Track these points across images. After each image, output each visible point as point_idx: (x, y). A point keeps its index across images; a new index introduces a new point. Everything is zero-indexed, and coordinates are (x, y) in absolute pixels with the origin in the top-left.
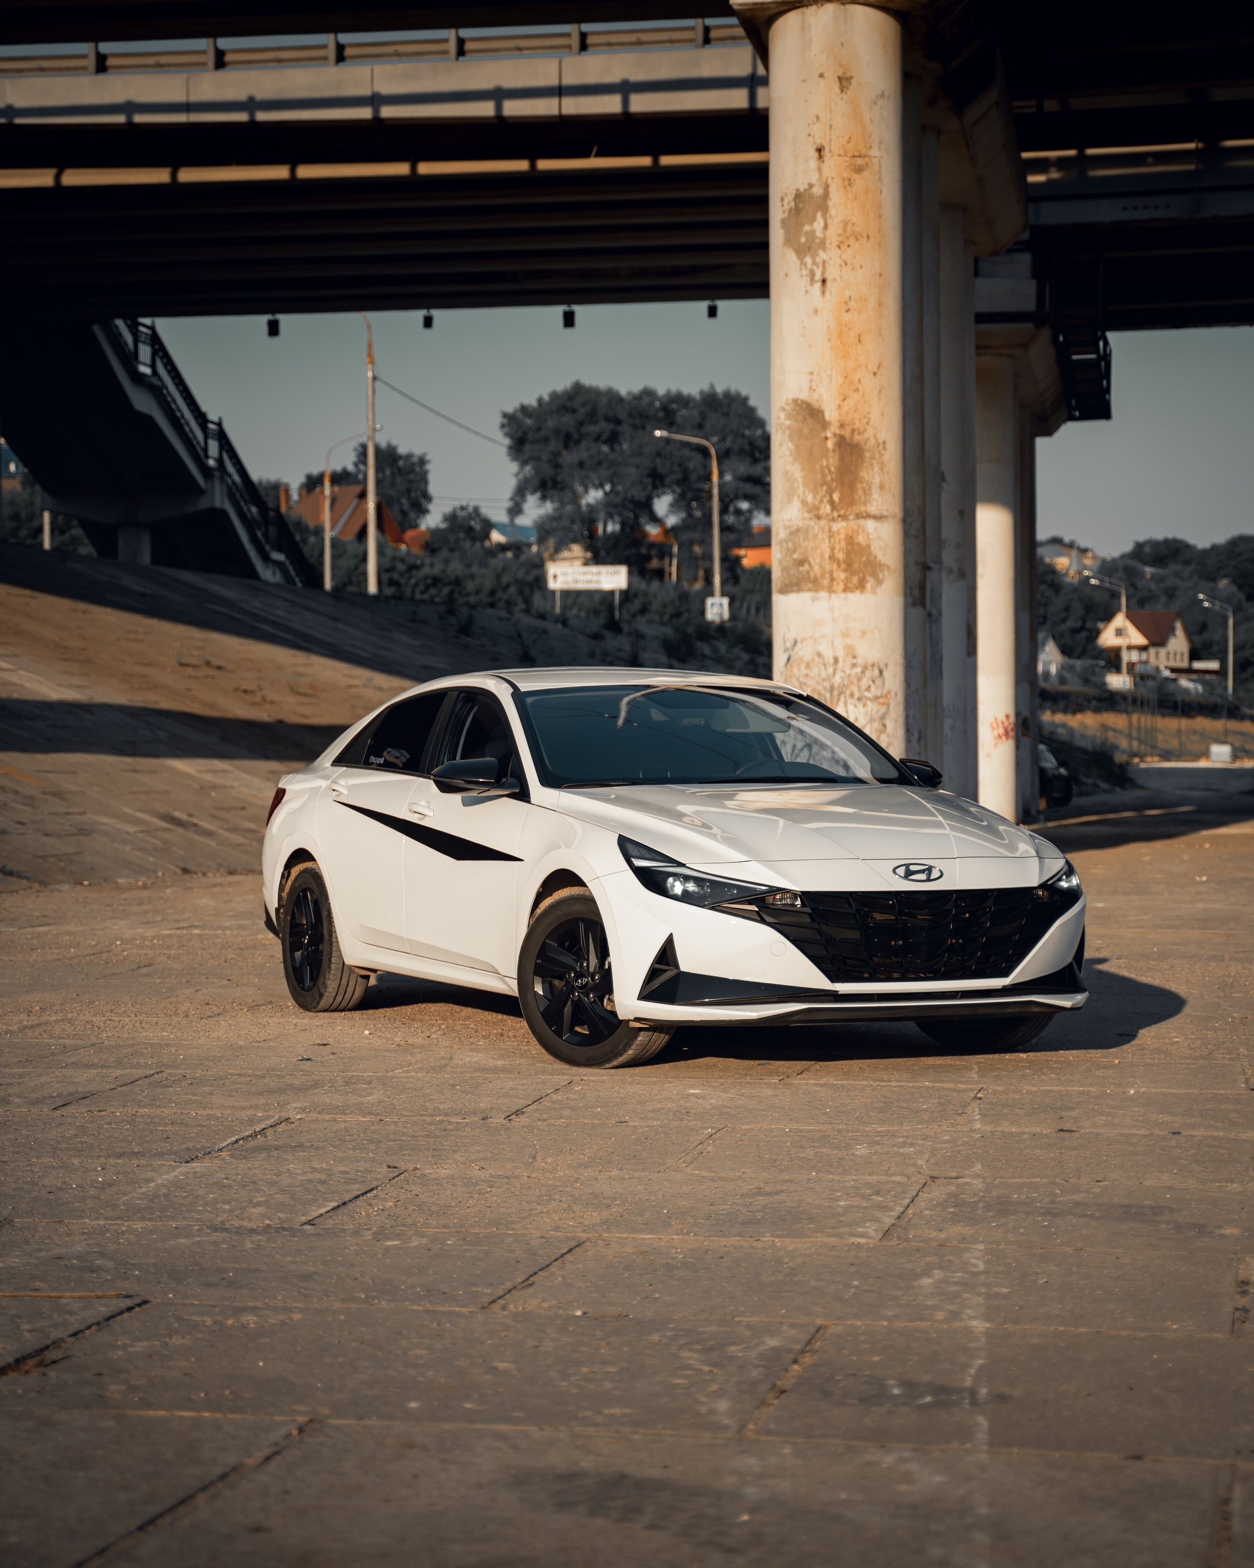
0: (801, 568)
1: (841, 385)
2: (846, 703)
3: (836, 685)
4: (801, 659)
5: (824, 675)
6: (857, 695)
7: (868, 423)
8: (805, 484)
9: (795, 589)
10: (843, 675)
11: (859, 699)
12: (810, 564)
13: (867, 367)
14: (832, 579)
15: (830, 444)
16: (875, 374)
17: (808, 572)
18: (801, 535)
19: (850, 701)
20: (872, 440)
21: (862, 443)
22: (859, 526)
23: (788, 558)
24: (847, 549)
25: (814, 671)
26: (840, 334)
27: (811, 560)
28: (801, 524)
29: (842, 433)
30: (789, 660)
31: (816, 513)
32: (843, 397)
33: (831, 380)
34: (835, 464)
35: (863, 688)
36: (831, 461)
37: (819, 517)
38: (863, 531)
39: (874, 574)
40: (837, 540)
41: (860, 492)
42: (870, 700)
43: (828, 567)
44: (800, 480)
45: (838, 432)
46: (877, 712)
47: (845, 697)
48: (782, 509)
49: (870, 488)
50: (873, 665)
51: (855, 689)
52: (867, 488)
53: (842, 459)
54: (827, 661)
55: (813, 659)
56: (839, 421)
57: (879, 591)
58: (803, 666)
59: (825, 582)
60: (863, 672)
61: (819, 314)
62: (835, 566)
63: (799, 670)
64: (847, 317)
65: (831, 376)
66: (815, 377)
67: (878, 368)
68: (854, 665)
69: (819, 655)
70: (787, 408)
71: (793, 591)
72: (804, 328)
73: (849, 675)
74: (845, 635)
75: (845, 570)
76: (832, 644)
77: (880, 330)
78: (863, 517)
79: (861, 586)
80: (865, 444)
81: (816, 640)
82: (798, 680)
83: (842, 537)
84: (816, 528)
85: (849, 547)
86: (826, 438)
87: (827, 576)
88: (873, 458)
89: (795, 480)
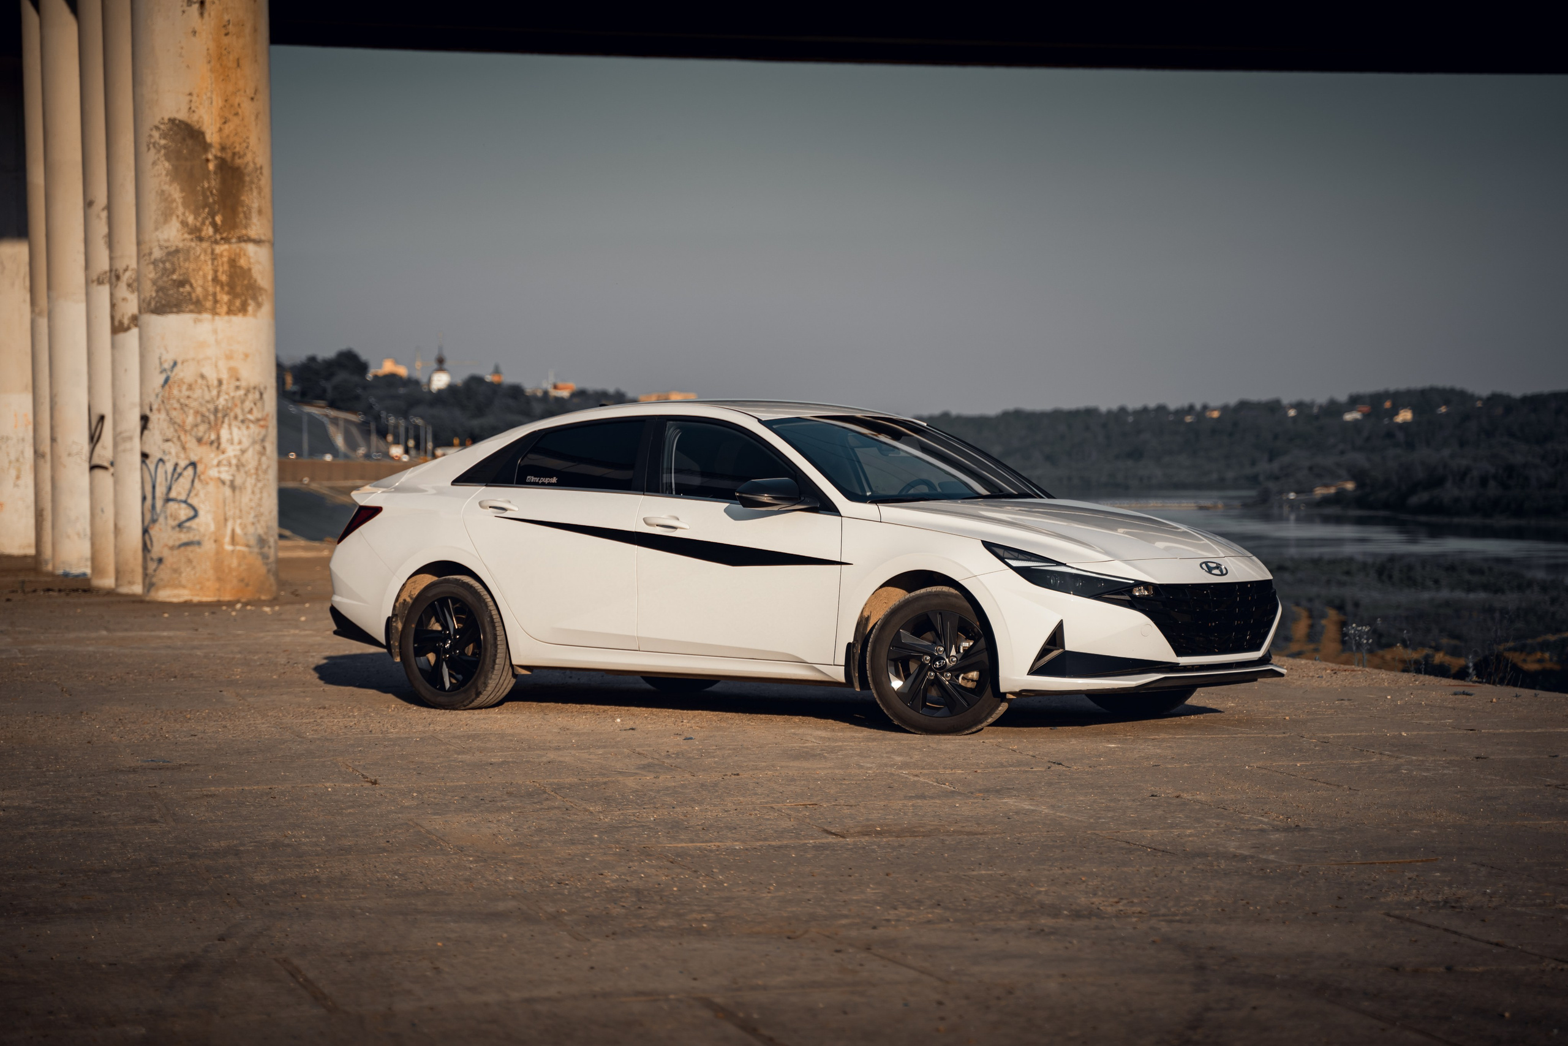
0: (181, 290)
1: (221, 108)
2: (230, 425)
3: (220, 407)
4: (182, 381)
5: (207, 397)
6: (241, 417)
7: (247, 147)
8: (185, 205)
9: (175, 310)
10: (227, 397)
11: (243, 421)
12: (191, 286)
13: (245, 91)
14: (216, 301)
15: (211, 166)
16: (252, 99)
17: (189, 294)
18: (181, 257)
19: (234, 423)
20: (251, 165)
21: (243, 167)
22: (241, 249)
23: (165, 279)
24: (230, 272)
25: (197, 393)
26: (220, 57)
27: (193, 281)
28: (181, 245)
29: (224, 156)
30: (167, 381)
31: (198, 234)
32: (224, 120)
33: (211, 103)
34: (217, 187)
35: (247, 410)
36: (213, 183)
37: (201, 239)
38: (245, 255)
39: (255, 298)
40: (220, 262)
41: (241, 215)
42: (252, 422)
43: (211, 289)
44: (179, 201)
45: (219, 154)
46: (259, 434)
47: (229, 420)
48: (156, 229)
49: (250, 212)
50: (255, 388)
51: (238, 411)
52: (247, 212)
53: (224, 182)
54: (210, 383)
55: (196, 381)
56: (221, 144)
57: (259, 314)
58: (184, 387)
59: (209, 304)
60: (246, 395)
61: (197, 34)
62: (218, 289)
63: (180, 391)
64: (226, 40)
65: (211, 98)
66: (194, 98)
67: (255, 94)
68: (238, 388)
69: (203, 377)
70: (162, 127)
71: (172, 312)
72: (182, 48)
73: (233, 398)
74: (229, 357)
75: (228, 293)
76: (216, 366)
77: (256, 56)
78: (245, 241)
79: (243, 309)
80: (245, 168)
81: (198, 362)
82: (178, 401)
83: (225, 259)
84: (198, 250)
85: (232, 270)
86: (208, 160)
87: (210, 298)
88: (252, 182)
89: (174, 200)
